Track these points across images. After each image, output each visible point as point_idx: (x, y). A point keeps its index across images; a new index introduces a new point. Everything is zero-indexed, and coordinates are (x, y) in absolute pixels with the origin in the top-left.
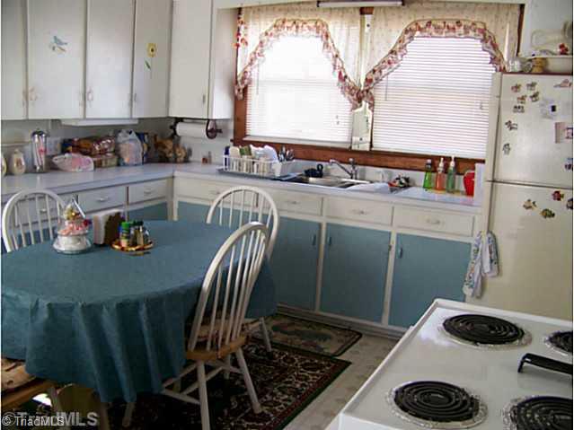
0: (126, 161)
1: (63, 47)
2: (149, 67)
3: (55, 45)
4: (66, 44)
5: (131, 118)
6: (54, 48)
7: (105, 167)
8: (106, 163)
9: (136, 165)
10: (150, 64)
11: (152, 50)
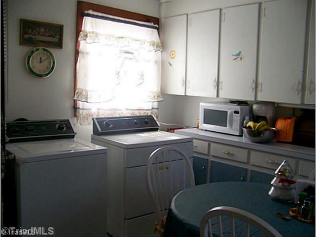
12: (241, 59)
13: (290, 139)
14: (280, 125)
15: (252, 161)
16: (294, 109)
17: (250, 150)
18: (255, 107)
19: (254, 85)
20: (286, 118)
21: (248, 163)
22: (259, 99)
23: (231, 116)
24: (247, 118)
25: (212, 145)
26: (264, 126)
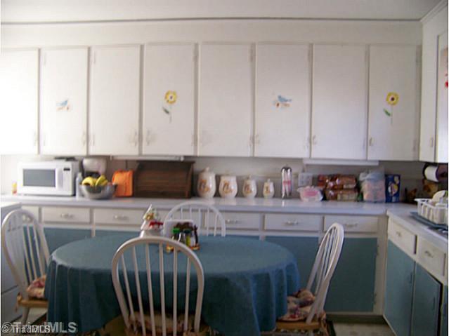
0: (365, 197)
1: (288, 103)
2: (389, 114)
3: (279, 102)
4: (290, 100)
5: (366, 160)
6: (278, 105)
7: (341, 200)
8: (342, 197)
9: (375, 202)
10: (389, 112)
11: (393, 99)
12: (68, 108)
13: (130, 192)
14: (118, 178)
15: (95, 220)
16: (127, 161)
17: (92, 209)
18: (86, 162)
19: (85, 138)
20: (122, 171)
21: (91, 222)
22: (92, 152)
23: (60, 173)
24: (80, 175)
25: (44, 210)
26: (103, 181)
